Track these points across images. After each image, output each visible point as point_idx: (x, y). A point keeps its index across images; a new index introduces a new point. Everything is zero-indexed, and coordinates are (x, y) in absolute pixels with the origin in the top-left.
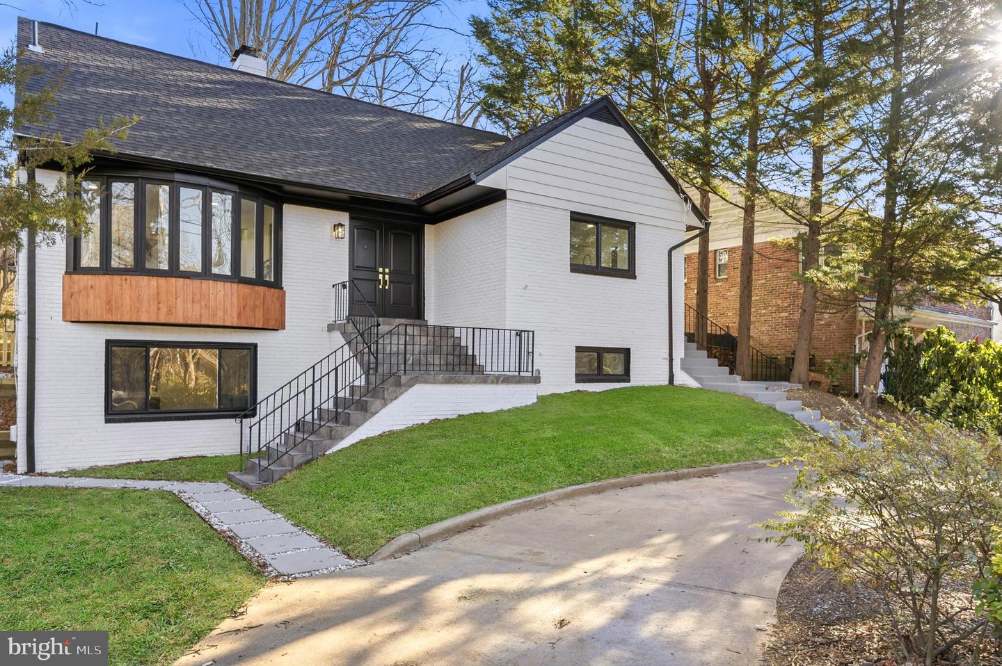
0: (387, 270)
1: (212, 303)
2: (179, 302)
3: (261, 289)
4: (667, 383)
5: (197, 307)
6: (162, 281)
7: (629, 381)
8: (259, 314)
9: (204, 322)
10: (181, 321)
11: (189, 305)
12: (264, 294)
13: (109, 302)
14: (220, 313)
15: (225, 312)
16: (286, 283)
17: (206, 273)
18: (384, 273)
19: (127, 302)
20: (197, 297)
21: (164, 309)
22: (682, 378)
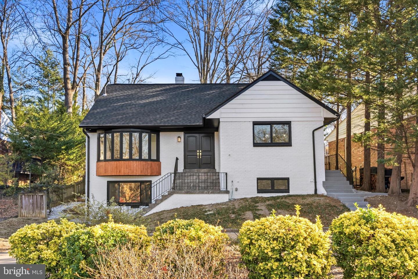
0: (201, 151)
1: (132, 169)
2: (122, 169)
3: (150, 162)
4: (314, 193)
5: (128, 170)
6: (118, 162)
7: (289, 192)
8: (149, 171)
9: (130, 174)
10: (123, 175)
11: (125, 169)
12: (151, 164)
13: (105, 170)
14: (135, 171)
15: (137, 171)
16: (161, 160)
17: (131, 159)
18: (199, 152)
19: (109, 169)
20: (127, 167)
21: (118, 171)
22: (322, 191)
